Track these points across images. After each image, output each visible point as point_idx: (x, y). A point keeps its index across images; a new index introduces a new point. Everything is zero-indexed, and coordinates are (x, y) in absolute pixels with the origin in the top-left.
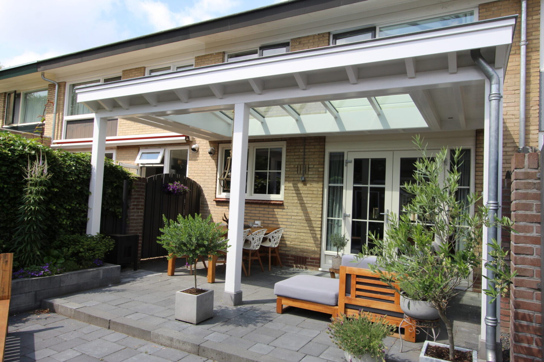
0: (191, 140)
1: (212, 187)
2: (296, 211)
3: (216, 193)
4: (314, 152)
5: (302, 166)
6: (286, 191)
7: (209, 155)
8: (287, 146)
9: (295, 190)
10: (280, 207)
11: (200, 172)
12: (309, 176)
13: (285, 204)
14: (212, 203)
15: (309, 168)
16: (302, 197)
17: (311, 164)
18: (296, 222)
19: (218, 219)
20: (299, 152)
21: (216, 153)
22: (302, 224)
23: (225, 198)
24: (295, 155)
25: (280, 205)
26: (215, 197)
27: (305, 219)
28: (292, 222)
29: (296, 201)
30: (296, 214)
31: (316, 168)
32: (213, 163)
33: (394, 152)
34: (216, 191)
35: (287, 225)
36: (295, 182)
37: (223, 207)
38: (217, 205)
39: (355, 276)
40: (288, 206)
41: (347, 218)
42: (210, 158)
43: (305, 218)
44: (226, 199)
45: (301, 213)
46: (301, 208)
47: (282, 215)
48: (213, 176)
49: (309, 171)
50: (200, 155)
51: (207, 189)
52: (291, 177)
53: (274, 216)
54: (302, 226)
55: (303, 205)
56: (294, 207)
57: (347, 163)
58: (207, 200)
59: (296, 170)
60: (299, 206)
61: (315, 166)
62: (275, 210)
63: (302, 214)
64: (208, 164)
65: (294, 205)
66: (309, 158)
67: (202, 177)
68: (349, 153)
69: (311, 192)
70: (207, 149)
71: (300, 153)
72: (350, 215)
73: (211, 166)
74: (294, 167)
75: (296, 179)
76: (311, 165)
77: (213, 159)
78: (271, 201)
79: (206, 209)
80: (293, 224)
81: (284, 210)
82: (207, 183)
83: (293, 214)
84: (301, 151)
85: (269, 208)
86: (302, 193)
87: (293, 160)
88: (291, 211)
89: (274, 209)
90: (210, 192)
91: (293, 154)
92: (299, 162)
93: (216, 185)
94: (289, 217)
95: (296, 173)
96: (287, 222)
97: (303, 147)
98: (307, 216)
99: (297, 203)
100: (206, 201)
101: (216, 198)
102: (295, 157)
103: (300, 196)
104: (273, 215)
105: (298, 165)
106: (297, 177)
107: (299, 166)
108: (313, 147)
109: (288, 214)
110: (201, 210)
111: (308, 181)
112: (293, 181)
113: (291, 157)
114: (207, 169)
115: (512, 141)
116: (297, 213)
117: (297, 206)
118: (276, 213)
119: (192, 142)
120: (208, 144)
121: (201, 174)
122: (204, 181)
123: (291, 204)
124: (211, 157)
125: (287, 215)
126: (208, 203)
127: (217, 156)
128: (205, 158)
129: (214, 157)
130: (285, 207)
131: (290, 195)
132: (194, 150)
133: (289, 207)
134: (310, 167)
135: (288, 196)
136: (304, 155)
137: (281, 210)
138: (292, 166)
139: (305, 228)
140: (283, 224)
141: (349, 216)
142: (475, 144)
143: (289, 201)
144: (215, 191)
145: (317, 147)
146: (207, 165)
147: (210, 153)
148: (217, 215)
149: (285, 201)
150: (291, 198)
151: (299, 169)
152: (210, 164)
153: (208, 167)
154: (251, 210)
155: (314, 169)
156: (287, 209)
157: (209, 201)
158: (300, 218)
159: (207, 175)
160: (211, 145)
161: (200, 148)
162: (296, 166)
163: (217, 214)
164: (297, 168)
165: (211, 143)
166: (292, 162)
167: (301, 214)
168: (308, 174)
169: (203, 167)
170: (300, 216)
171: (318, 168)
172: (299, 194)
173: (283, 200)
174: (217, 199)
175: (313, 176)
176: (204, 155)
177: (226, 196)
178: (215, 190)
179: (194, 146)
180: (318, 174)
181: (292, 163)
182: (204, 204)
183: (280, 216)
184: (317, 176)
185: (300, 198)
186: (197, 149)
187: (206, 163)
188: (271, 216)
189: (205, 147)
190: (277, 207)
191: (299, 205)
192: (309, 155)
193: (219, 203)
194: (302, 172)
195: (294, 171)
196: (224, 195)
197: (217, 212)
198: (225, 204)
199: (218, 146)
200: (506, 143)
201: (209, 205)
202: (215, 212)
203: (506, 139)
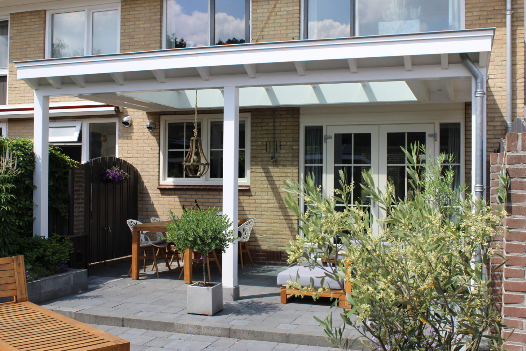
0: (121, 111)
1: (154, 171)
2: (266, 197)
3: (159, 179)
4: (287, 126)
5: (272, 143)
6: (253, 174)
7: (147, 130)
8: (252, 119)
9: (265, 172)
10: (245, 194)
11: (136, 152)
12: (282, 155)
13: (252, 190)
14: (155, 192)
15: (280, 145)
16: (274, 181)
17: (283, 140)
18: (267, 211)
20: (268, 126)
21: (158, 127)
22: (275, 213)
24: (262, 130)
25: (247, 191)
26: (158, 184)
27: (278, 207)
28: (262, 211)
29: (266, 186)
30: (266, 202)
31: (289, 145)
32: (153, 141)
33: (380, 126)
34: (159, 176)
35: (255, 215)
36: (264, 163)
37: (170, 196)
38: (162, 194)
40: (255, 192)
42: (149, 134)
43: (279, 206)
44: (174, 185)
46: (274, 194)
47: (249, 203)
48: (154, 157)
49: (280, 149)
50: (135, 131)
51: (147, 173)
52: (258, 157)
54: (275, 215)
55: (275, 190)
56: (264, 193)
57: (326, 139)
58: (147, 187)
59: (265, 147)
61: (289, 143)
63: (275, 201)
64: (145, 141)
65: (263, 190)
66: (280, 133)
67: (139, 159)
68: (328, 127)
69: (284, 175)
70: (144, 122)
71: (269, 128)
73: (150, 145)
74: (262, 145)
75: (265, 159)
76: (284, 141)
77: (154, 136)
79: (147, 199)
80: (263, 213)
81: (251, 197)
82: (146, 166)
83: (263, 201)
84: (270, 124)
86: (274, 176)
87: (261, 136)
88: (260, 197)
90: (152, 178)
91: (260, 128)
92: (268, 138)
93: (159, 168)
94: (259, 205)
95: (264, 151)
96: (256, 211)
97: (272, 120)
98: (280, 203)
99: (267, 188)
100: (147, 190)
101: (159, 185)
102: (262, 133)
103: (270, 179)
105: (267, 142)
106: (266, 157)
107: (268, 143)
108: (285, 120)
109: (256, 201)
110: (139, 201)
111: (280, 161)
112: (262, 161)
113: (258, 133)
114: (145, 148)
115: (500, 115)
116: (268, 200)
117: (267, 192)
118: (241, 201)
119: (122, 113)
120: (146, 116)
121: (137, 155)
122: (143, 164)
123: (260, 190)
124: (151, 132)
125: (255, 203)
126: (150, 192)
127: (158, 131)
128: (142, 134)
129: (154, 133)
130: (253, 194)
131: (258, 178)
132: (126, 123)
133: (257, 194)
134: (282, 144)
135: (256, 180)
136: (275, 130)
137: (248, 197)
138: (260, 143)
139: (278, 217)
140: (251, 214)
142: (464, 118)
143: (257, 185)
144: (158, 177)
145: (290, 120)
146: (145, 143)
147: (149, 128)
149: (252, 186)
150: (260, 182)
151: (268, 146)
152: (149, 141)
153: (147, 145)
154: (208, 199)
155: (287, 147)
156: (255, 195)
157: (150, 190)
158: (272, 205)
159: (145, 155)
160: (150, 117)
161: (134, 121)
162: (265, 143)
163: (163, 205)
164: (266, 145)
165: (149, 114)
166: (260, 138)
167: (272, 201)
168: (280, 153)
169: (139, 145)
170: (271, 203)
171: (292, 145)
172: (269, 176)
173: (249, 185)
174: (162, 187)
175: (286, 155)
176: (140, 131)
177: (173, 182)
178: (158, 174)
179: (125, 119)
180: (292, 153)
181: (259, 140)
182: (143, 193)
183: (247, 205)
184: (291, 155)
185: (271, 182)
186: (130, 123)
187: (143, 140)
189: (142, 120)
191: (270, 190)
192: (280, 130)
193: (165, 191)
194: (272, 151)
195: (262, 149)
196: (170, 181)
197: (162, 203)
198: (173, 192)
199: (160, 119)
200: (494, 117)
201: (150, 194)
202: (159, 203)
203: (495, 113)
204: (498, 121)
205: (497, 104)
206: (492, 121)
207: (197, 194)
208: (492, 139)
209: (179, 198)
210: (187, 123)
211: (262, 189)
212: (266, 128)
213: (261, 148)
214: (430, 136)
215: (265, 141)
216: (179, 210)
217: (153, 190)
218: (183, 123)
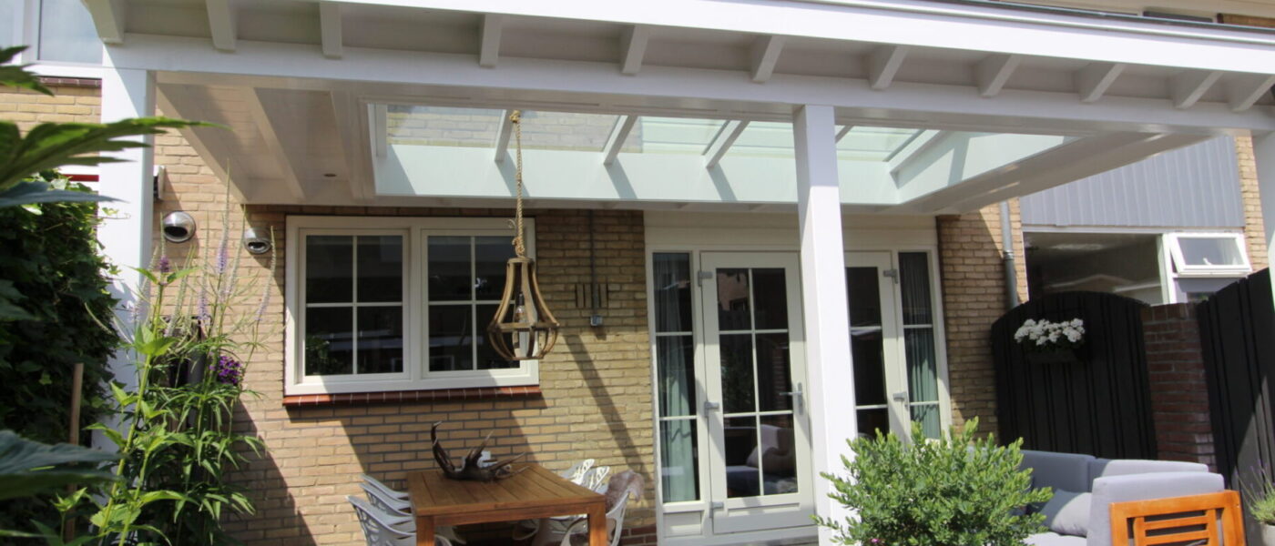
2: (581, 409)
3: (283, 381)
4: (620, 250)
5: (588, 288)
7: (247, 251)
9: (573, 353)
10: (530, 404)
12: (612, 314)
13: (545, 394)
14: (272, 415)
15: (608, 292)
17: (613, 280)
18: (585, 441)
19: (300, 467)
20: (578, 249)
21: (277, 244)
22: (602, 444)
23: (324, 391)
24: (564, 258)
25: (530, 398)
26: (281, 394)
27: (608, 429)
28: (571, 442)
29: (579, 383)
30: (581, 419)
31: (629, 291)
32: (266, 277)
34: (284, 371)
35: (556, 452)
36: (573, 331)
37: (321, 424)
38: (293, 420)
39: (1143, 519)
40: (554, 399)
41: (711, 413)
43: (610, 426)
44: (331, 395)
45: (597, 413)
46: (597, 401)
47: (540, 426)
49: (608, 299)
50: (202, 253)
53: (514, 432)
54: (602, 448)
55: (599, 391)
56: (575, 400)
57: (700, 278)
59: (572, 297)
60: (589, 396)
61: (626, 288)
62: (515, 413)
63: (600, 416)
65: (572, 393)
66: (607, 266)
68: (703, 254)
69: (620, 356)
70: (233, 229)
71: (580, 253)
72: (718, 405)
74: (566, 291)
75: (572, 323)
76: (614, 283)
78: (498, 388)
80: (574, 446)
81: (543, 411)
83: (574, 418)
84: (583, 246)
85: (494, 410)
86: (595, 360)
87: (562, 272)
88: (566, 410)
89: (511, 410)
90: (262, 379)
91: (560, 254)
92: (579, 275)
94: (564, 428)
95: (572, 305)
96: (557, 442)
97: (586, 237)
98: (613, 421)
99: (581, 387)
101: (285, 396)
102: (565, 263)
103: (588, 367)
104: (510, 428)
105: (576, 284)
106: (577, 318)
107: (580, 287)
108: (615, 237)
109: (557, 419)
111: (608, 326)
112: (568, 327)
113: (556, 263)
116: (585, 414)
117: (582, 397)
118: (520, 422)
120: (240, 214)
123: (565, 393)
124: (257, 257)
125: (555, 424)
127: (279, 254)
129: (268, 258)
130: (548, 403)
131: (558, 367)
132: (175, 231)
133: (558, 402)
134: (611, 288)
135: (554, 371)
136: (592, 257)
137: (536, 412)
138: (561, 288)
139: (610, 453)
140: (545, 452)
141: (717, 408)
142: (936, 243)
143: (557, 383)
144: (281, 374)
145: (626, 237)
147: (251, 245)
148: (297, 453)
149: (545, 385)
150: (564, 375)
151: (581, 295)
155: (622, 296)
156: (554, 406)
157: (257, 411)
158: (595, 426)
160: (255, 218)
161: (202, 225)
162: (572, 287)
164: (576, 291)
165: (252, 210)
166: (560, 275)
167: (595, 417)
168: (607, 308)
170: (594, 422)
171: (635, 292)
172: (585, 361)
173: (537, 382)
174: (289, 401)
175: (621, 313)
177: (327, 386)
178: (281, 368)
179: (174, 219)
180: (635, 309)
181: (558, 280)
183: (534, 430)
184: (631, 313)
185: (588, 374)
186: (189, 229)
188: (506, 432)
189: (228, 225)
190: (520, 404)
191: (588, 392)
192: (606, 258)
193: (300, 410)
194: (589, 303)
195: (566, 301)
196: (316, 386)
197: (295, 442)
198: (330, 413)
199: (284, 223)
200: (982, 243)
201: (256, 423)
202: (286, 445)
203: (982, 235)
204: (987, 250)
205: (984, 221)
206: (979, 250)
207: (399, 414)
208: (983, 279)
209: (345, 426)
210: (360, 238)
211: (570, 391)
212: (572, 253)
213: (566, 298)
214: (886, 274)
215: (572, 283)
216: (347, 459)
217: (266, 411)
218: (350, 238)
